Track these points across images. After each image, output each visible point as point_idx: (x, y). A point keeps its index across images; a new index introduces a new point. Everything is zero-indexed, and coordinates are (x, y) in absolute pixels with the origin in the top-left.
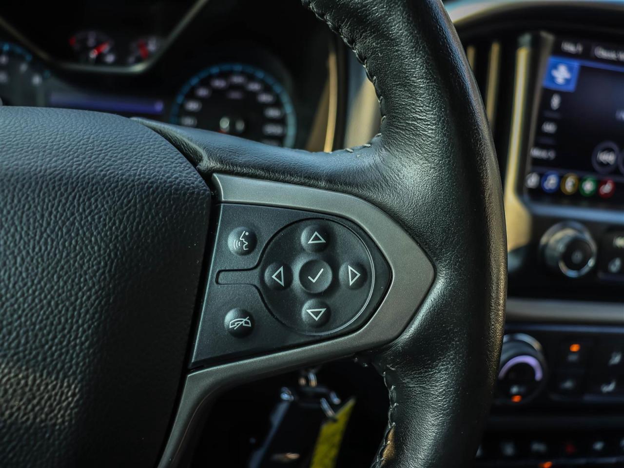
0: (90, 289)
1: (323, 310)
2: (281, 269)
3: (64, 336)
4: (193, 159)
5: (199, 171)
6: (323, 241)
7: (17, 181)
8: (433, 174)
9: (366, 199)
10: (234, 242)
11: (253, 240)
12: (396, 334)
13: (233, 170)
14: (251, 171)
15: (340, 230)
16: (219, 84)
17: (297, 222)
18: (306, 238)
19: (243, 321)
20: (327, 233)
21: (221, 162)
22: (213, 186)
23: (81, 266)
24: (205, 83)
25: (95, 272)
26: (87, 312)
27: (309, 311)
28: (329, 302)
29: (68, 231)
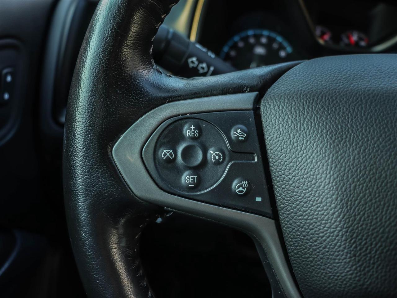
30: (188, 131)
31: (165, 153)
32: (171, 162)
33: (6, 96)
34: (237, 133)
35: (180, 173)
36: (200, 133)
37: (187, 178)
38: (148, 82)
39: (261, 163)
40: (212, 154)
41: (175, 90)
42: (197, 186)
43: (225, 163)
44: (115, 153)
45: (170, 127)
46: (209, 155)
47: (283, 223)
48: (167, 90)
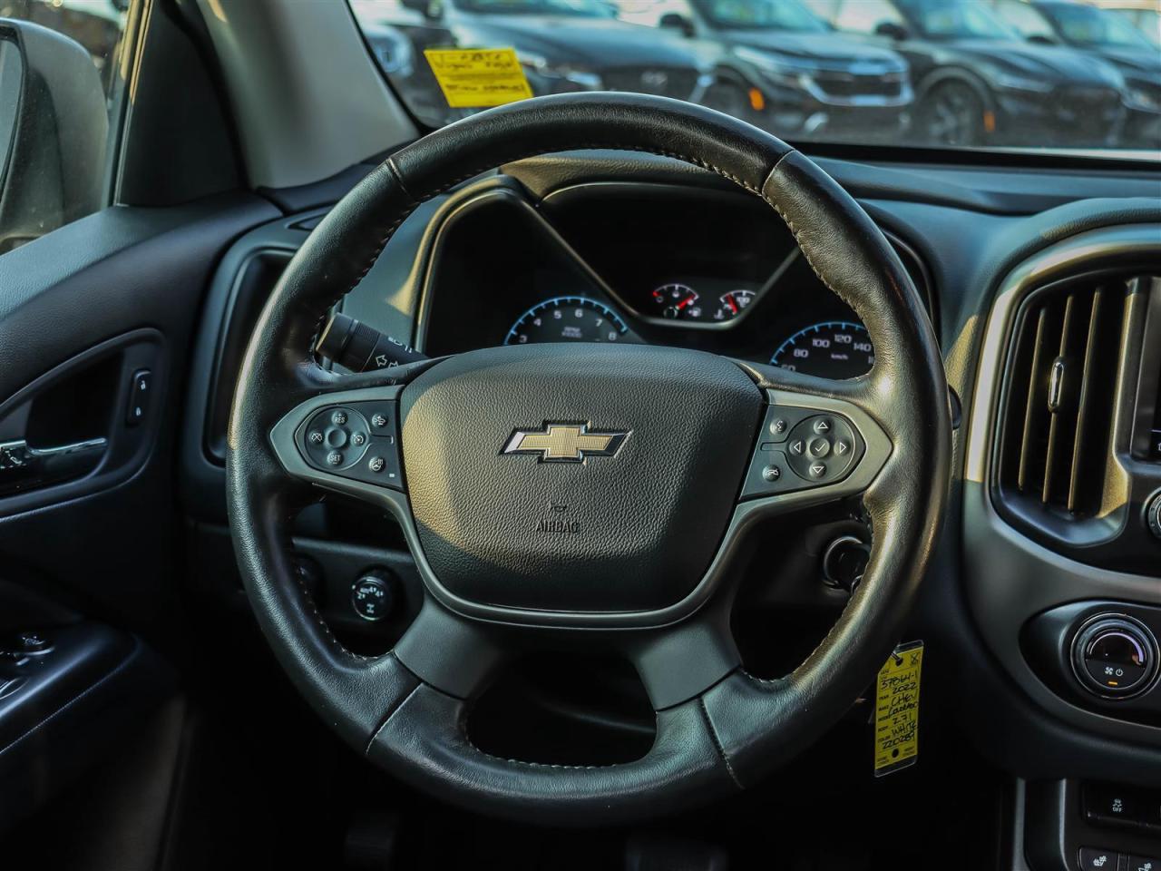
0: (687, 443)
1: (822, 468)
2: (800, 443)
3: (670, 466)
4: (756, 381)
5: (758, 387)
6: (827, 427)
7: (651, 383)
8: (892, 386)
9: (855, 404)
10: (773, 428)
11: (784, 427)
12: (866, 484)
13: (779, 385)
14: (789, 388)
15: (838, 422)
16: (823, 343)
17: (809, 417)
18: (817, 427)
19: (774, 472)
20: (830, 423)
21: (772, 382)
22: (766, 397)
23: (684, 430)
24: (803, 342)
25: (691, 434)
26: (684, 454)
27: (813, 470)
28: (826, 463)
29: (678, 411)
30: (336, 418)
31: (314, 436)
32: (320, 443)
33: (138, 412)
34: (377, 420)
35: (325, 452)
36: (346, 420)
37: (331, 458)
38: (306, 375)
39: (396, 445)
40: (355, 437)
41: (328, 383)
42: (341, 462)
43: (366, 443)
44: (273, 436)
45: (319, 416)
46: (352, 437)
47: (413, 501)
48: (322, 383)
